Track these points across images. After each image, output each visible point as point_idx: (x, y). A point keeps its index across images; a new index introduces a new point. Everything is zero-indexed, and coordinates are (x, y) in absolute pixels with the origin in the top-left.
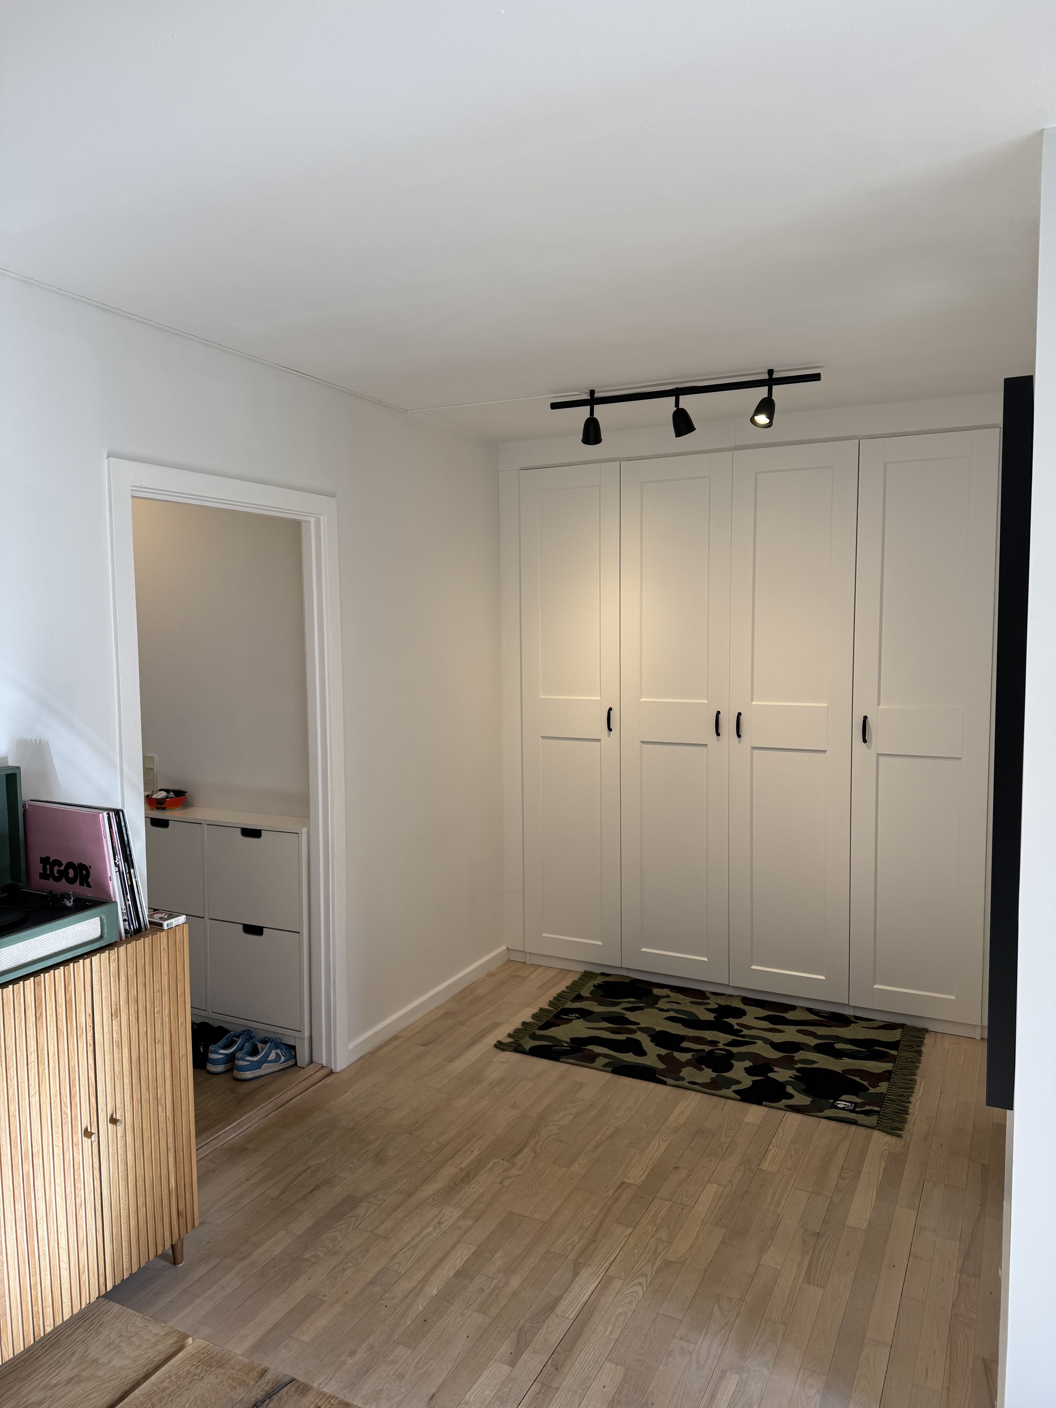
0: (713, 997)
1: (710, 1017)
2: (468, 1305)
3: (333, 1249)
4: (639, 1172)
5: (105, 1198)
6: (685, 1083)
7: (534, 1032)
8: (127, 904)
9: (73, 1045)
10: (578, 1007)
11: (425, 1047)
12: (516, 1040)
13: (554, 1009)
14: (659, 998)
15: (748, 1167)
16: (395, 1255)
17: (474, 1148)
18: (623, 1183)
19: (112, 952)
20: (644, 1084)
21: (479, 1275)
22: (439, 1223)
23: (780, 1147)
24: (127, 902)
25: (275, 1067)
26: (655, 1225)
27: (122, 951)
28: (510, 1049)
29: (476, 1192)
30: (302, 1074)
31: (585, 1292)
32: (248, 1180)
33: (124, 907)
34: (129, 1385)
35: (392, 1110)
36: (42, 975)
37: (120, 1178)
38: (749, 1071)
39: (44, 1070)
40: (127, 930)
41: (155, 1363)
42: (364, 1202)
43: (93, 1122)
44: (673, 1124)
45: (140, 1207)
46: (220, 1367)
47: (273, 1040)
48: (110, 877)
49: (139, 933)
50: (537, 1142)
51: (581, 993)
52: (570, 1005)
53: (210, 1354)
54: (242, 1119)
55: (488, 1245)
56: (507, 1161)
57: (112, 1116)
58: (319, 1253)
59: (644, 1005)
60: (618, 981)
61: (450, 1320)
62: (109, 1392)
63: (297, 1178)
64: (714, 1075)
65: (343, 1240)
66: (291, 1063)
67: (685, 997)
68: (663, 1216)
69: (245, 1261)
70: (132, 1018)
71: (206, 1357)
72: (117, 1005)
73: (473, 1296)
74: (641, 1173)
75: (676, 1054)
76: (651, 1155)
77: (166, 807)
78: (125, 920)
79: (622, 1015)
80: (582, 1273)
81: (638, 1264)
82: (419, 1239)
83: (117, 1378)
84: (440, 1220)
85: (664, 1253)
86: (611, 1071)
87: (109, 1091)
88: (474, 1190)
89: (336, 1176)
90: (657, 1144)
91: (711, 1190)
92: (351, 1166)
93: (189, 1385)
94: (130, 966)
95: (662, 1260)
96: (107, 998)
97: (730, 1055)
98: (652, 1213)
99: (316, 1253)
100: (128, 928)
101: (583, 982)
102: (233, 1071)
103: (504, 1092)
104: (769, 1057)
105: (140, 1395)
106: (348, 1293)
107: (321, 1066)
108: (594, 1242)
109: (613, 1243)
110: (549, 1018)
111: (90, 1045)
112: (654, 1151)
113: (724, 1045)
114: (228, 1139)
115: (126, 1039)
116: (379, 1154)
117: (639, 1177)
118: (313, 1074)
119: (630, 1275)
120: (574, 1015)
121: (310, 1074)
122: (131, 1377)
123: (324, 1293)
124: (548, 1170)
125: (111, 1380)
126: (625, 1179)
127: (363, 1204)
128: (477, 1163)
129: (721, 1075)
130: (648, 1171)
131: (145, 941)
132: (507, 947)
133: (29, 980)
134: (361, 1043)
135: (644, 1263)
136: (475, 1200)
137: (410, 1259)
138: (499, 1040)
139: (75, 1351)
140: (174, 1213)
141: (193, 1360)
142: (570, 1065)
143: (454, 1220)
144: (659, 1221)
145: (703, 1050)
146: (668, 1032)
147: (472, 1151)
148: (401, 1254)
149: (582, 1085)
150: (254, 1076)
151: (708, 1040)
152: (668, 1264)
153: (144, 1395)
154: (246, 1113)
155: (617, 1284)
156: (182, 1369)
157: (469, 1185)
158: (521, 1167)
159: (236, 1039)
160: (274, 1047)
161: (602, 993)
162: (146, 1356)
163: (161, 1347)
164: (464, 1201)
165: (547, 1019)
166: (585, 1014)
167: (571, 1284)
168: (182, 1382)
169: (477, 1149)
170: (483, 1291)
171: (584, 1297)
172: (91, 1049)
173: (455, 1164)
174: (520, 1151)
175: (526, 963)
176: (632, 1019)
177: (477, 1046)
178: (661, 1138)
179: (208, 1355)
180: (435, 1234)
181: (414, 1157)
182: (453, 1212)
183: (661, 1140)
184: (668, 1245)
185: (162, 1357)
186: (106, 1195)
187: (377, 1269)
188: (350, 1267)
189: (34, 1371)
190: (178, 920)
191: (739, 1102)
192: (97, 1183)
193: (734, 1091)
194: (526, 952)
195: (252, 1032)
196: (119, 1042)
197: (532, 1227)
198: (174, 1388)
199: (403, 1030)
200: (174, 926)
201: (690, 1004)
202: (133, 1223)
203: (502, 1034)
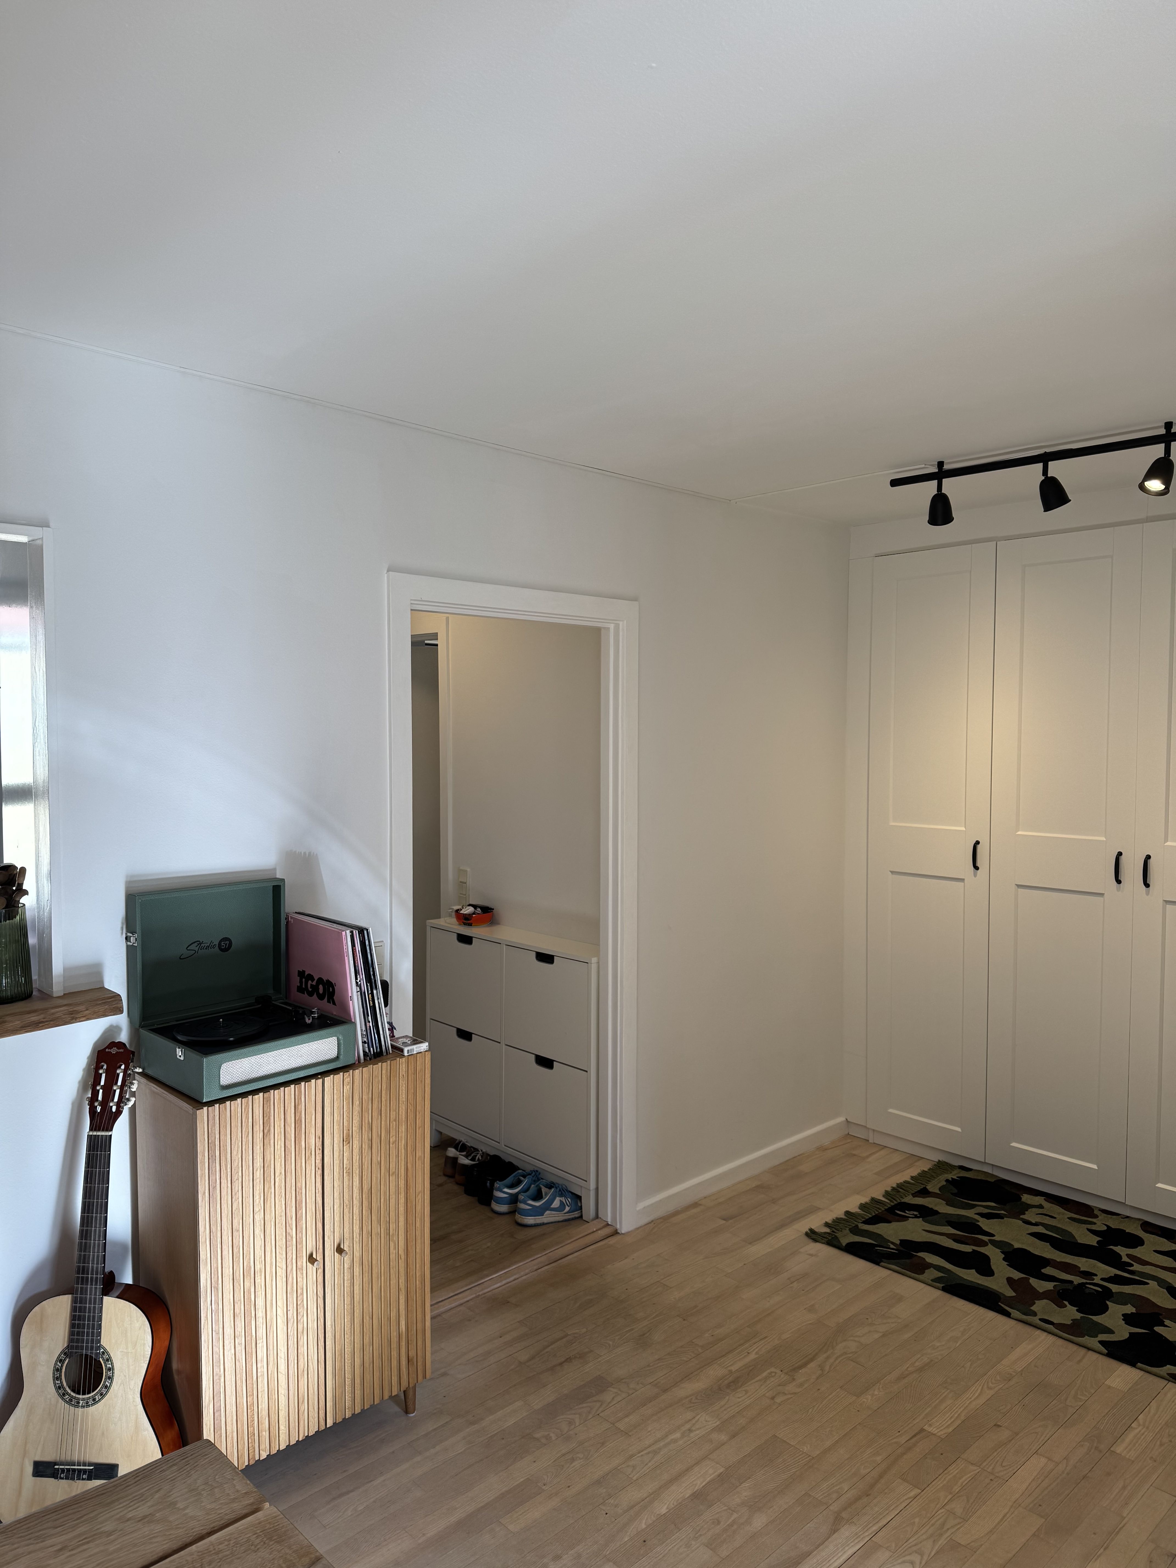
0: (1102, 1216)
1: (1093, 1240)
2: (697, 1535)
3: (567, 1433)
4: (946, 1421)
5: (329, 1329)
6: (1036, 1320)
7: (857, 1226)
8: (368, 1025)
9: (301, 1166)
10: (920, 1203)
11: (724, 1222)
12: (833, 1231)
13: (888, 1202)
14: (1029, 1207)
15: (1095, 1445)
16: (632, 1456)
17: (752, 1350)
18: (922, 1430)
19: (346, 1075)
20: (981, 1311)
21: (719, 1503)
22: (689, 1430)
23: (1147, 1428)
24: (368, 1024)
25: (559, 1216)
26: (951, 1493)
27: (357, 1074)
28: (823, 1241)
29: (740, 1403)
30: (584, 1229)
31: (840, 1555)
32: (501, 1337)
33: (364, 1029)
34: (191, 1538)
35: (671, 1288)
36: (272, 1091)
37: (345, 1310)
38: (1128, 1319)
39: (270, 1187)
40: (366, 1052)
41: (224, 1522)
42: (614, 1388)
43: (319, 1248)
44: (1007, 1368)
45: (366, 1346)
46: (278, 1542)
47: (558, 1187)
48: (351, 997)
49: (380, 1057)
50: (828, 1358)
51: (928, 1187)
52: (909, 1199)
53: (277, 1526)
54: (510, 1269)
55: (738, 1469)
56: (786, 1373)
57: (339, 1245)
58: (552, 1435)
59: (1006, 1213)
60: (979, 1178)
61: (673, 1547)
62: (172, 1540)
63: (551, 1345)
64: (1078, 1316)
65: (581, 1426)
66: (576, 1214)
67: (1063, 1210)
68: (964, 1484)
69: (476, 1426)
70: (365, 1145)
71: (271, 1528)
72: (349, 1130)
73: (706, 1526)
74: (949, 1423)
75: (1033, 1281)
76: (968, 1402)
77: (472, 923)
78: (364, 1042)
79: (974, 1221)
80: (842, 1530)
81: (916, 1537)
82: (662, 1444)
83: (184, 1527)
84: (692, 1427)
85: (954, 1530)
86: (941, 1288)
87: (337, 1219)
88: (740, 1400)
89: (591, 1351)
90: (979, 1391)
91: (1037, 1464)
92: (611, 1343)
93: (243, 1554)
94: (365, 1090)
95: (949, 1539)
96: (339, 1122)
97: (1107, 1294)
98: (951, 1476)
99: (548, 1434)
100: (367, 1051)
101: (933, 1174)
102: (516, 1214)
103: (803, 1290)
104: (1162, 1306)
105: (196, 1551)
106: (570, 1488)
107: (606, 1223)
108: (867, 1496)
109: (892, 1502)
110: (880, 1211)
111: (319, 1169)
112: (973, 1399)
113: (1102, 1279)
114: (492, 1287)
115: (357, 1167)
116: (644, 1335)
117: (945, 1426)
118: (596, 1231)
119: (901, 1549)
120: (912, 1212)
121: (591, 1231)
122: (197, 1529)
123: (545, 1482)
124: (833, 1394)
125: (178, 1528)
126: (926, 1426)
127: (612, 1389)
128: (751, 1368)
129: (1088, 1317)
130: (959, 1422)
131: (383, 1066)
132: (847, 1119)
133: (258, 1095)
134: (652, 1205)
135: (924, 1537)
136: (737, 1412)
137: (646, 1464)
138: (813, 1228)
139: (161, 1489)
140: (403, 1358)
141: (258, 1528)
142: (891, 1272)
143: (707, 1431)
144: (956, 1489)
145: (1071, 1282)
146: (1029, 1252)
147: (748, 1353)
148: (638, 1457)
149: (900, 1299)
150: (535, 1223)
151: (1082, 1269)
152: (954, 1546)
153: (198, 1552)
154: (516, 1263)
155: (882, 1556)
156: (244, 1534)
157: (734, 1393)
158: (801, 1385)
159: (522, 1178)
160: (559, 1194)
161: (955, 1191)
162: (219, 1512)
163: (236, 1506)
164: (725, 1410)
165: (877, 1213)
166: (926, 1213)
167: (825, 1541)
168: (238, 1548)
169: (755, 1352)
170: (719, 1523)
171: (838, 1560)
172: (319, 1172)
173: (725, 1364)
174: (805, 1365)
175: (868, 1141)
176: (985, 1228)
177: (785, 1231)
178: (986, 1384)
179: (273, 1527)
180: (681, 1442)
181: (682, 1347)
182: (709, 1421)
183: (986, 1386)
184: (960, 1523)
185: (232, 1516)
186: (329, 1326)
187: (607, 1467)
188: (580, 1459)
189: (118, 1500)
190: (420, 1047)
191: (1104, 1357)
192: (321, 1312)
193: (1101, 1342)
194: (869, 1129)
195: (540, 1174)
196: (349, 1169)
197: (795, 1460)
198: (228, 1553)
199: (705, 1198)
200: (415, 1053)
201: (1068, 1220)
202: (358, 1361)
203: (817, 1222)
